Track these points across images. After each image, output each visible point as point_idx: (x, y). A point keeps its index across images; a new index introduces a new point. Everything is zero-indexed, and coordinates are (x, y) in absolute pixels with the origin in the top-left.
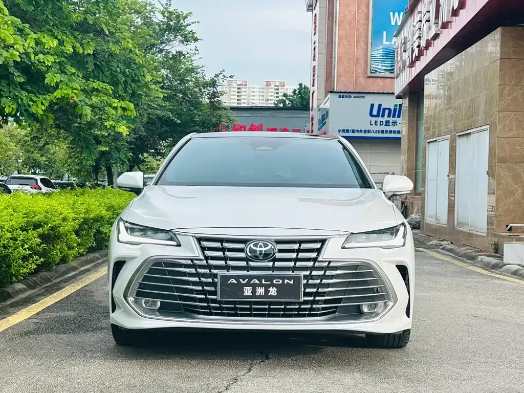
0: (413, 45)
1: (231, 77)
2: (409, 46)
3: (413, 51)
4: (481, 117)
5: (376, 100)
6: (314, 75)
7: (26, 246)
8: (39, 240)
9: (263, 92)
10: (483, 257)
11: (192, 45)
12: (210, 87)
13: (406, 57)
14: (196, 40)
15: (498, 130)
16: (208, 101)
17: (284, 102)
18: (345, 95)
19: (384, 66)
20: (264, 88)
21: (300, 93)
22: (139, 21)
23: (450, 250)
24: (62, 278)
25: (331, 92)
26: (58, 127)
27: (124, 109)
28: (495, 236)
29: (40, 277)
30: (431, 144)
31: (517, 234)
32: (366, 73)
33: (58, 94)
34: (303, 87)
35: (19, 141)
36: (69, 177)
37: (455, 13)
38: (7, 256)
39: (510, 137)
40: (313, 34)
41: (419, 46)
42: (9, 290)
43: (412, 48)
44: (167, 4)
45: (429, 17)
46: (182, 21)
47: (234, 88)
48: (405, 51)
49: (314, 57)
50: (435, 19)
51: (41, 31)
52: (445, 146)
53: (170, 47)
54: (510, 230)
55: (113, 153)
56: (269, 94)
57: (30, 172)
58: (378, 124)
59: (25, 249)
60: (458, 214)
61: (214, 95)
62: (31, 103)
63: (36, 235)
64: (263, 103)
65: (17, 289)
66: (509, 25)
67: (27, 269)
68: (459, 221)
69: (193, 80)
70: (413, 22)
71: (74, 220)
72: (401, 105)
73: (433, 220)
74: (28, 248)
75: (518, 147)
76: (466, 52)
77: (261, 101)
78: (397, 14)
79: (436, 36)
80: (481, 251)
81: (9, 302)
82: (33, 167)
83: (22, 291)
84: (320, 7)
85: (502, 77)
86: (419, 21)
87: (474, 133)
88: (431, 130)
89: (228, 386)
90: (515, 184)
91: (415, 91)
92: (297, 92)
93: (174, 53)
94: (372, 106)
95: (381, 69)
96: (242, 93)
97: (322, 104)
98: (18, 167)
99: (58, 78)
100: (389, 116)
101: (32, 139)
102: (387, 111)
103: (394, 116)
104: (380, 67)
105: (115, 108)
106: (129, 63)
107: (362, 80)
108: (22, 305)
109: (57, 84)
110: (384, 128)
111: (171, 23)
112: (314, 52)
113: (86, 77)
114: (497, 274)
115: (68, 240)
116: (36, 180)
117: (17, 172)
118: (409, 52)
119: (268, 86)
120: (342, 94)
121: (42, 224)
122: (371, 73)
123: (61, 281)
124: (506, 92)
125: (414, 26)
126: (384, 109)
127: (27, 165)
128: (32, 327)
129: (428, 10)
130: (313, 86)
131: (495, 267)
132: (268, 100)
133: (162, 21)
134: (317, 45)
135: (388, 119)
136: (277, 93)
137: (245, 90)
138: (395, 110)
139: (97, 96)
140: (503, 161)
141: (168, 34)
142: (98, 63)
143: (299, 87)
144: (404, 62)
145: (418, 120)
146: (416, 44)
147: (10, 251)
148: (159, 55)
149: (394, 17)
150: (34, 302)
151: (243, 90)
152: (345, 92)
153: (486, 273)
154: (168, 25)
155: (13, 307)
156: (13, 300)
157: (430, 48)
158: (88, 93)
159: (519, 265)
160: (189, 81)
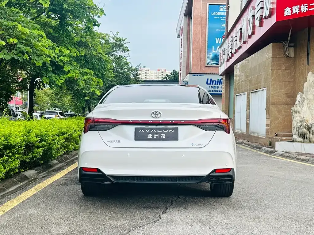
0: (228, 52)
1: (144, 67)
2: (226, 52)
3: (228, 55)
4: (263, 84)
5: (210, 77)
6: (181, 66)
7: (59, 143)
8: (64, 140)
9: (156, 74)
10: (265, 148)
11: (127, 53)
12: (135, 71)
13: (225, 57)
14: (128, 50)
15: (271, 90)
16: (134, 78)
17: (166, 78)
18: (195, 74)
19: (213, 62)
20: (156, 72)
21: (173, 74)
22: (103, 42)
23: (248, 145)
24: (74, 158)
25: (189, 73)
26: (68, 89)
27: (98, 82)
28: (270, 138)
29: (64, 157)
30: (237, 96)
31: (280, 137)
32: (205, 65)
33: (69, 75)
34: (175, 71)
35: (49, 96)
36: (70, 112)
37: (250, 37)
38: (50, 148)
39: (276, 93)
40: (181, 47)
41: (231, 52)
42: (51, 164)
43: (228, 53)
44: (116, 34)
45: (237, 39)
46: (122, 42)
47: (143, 72)
48: (224, 55)
49: (181, 58)
50: (240, 40)
51: (61, 46)
52: (244, 97)
53: (117, 53)
54: (277, 135)
55: (91, 101)
56: (159, 75)
57: (53, 109)
58: (210, 87)
59: (59, 145)
60: (251, 129)
61: (136, 75)
62: (56, 80)
63: (63, 138)
64: (156, 79)
65: (55, 163)
66: (275, 42)
67: (60, 154)
68: (252, 131)
69: (127, 68)
70: (228, 41)
71: (79, 131)
72: (221, 79)
73: (239, 131)
74: (60, 144)
75: (280, 98)
76: (255, 55)
77: (155, 78)
78: (218, 38)
79: (240, 48)
80: (263, 145)
81: (51, 169)
82: (55, 107)
83: (56, 164)
84: (184, 36)
85: (273, 65)
86: (232, 41)
87: (259, 91)
88: (238, 90)
89: (164, 212)
90: (279, 114)
91: (229, 73)
92: (172, 74)
93: (119, 56)
94: (208, 79)
95: (212, 63)
96: (147, 74)
97: (185, 79)
98: (48, 107)
99: (69, 68)
100: (215, 84)
101: (55, 94)
102: (214, 82)
103: (217, 84)
104: (211, 62)
105: (94, 82)
106: (100, 60)
107: (203, 68)
108: (57, 171)
109: (69, 71)
110: (213, 89)
111: (117, 43)
112: (181, 56)
113: (81, 67)
114: (273, 155)
115: (76, 140)
116: (57, 113)
117: (47, 109)
118: (226, 55)
119: (158, 71)
120: (194, 74)
121: (65, 133)
122: (207, 65)
123: (74, 159)
124: (275, 72)
125: (229, 43)
126: (213, 81)
127: (52, 106)
128: (64, 182)
129: (236, 36)
130: (180, 71)
131: (271, 152)
132: (159, 77)
133: (113, 42)
134: (182, 52)
135: (215, 85)
136: (163, 74)
137: (148, 73)
138: (218, 81)
139: (86, 75)
140: (273, 104)
141: (116, 48)
142: (87, 60)
143: (173, 71)
144: (224, 60)
145: (230, 86)
146: (230, 51)
147: (52, 146)
148: (112, 57)
149: (217, 39)
150: (63, 169)
151: (147, 73)
152: (195, 73)
153: (268, 155)
154: (116, 43)
155: (54, 172)
156: (53, 169)
157: (237, 53)
158: (83, 74)
159: (283, 151)
160: (125, 69)
